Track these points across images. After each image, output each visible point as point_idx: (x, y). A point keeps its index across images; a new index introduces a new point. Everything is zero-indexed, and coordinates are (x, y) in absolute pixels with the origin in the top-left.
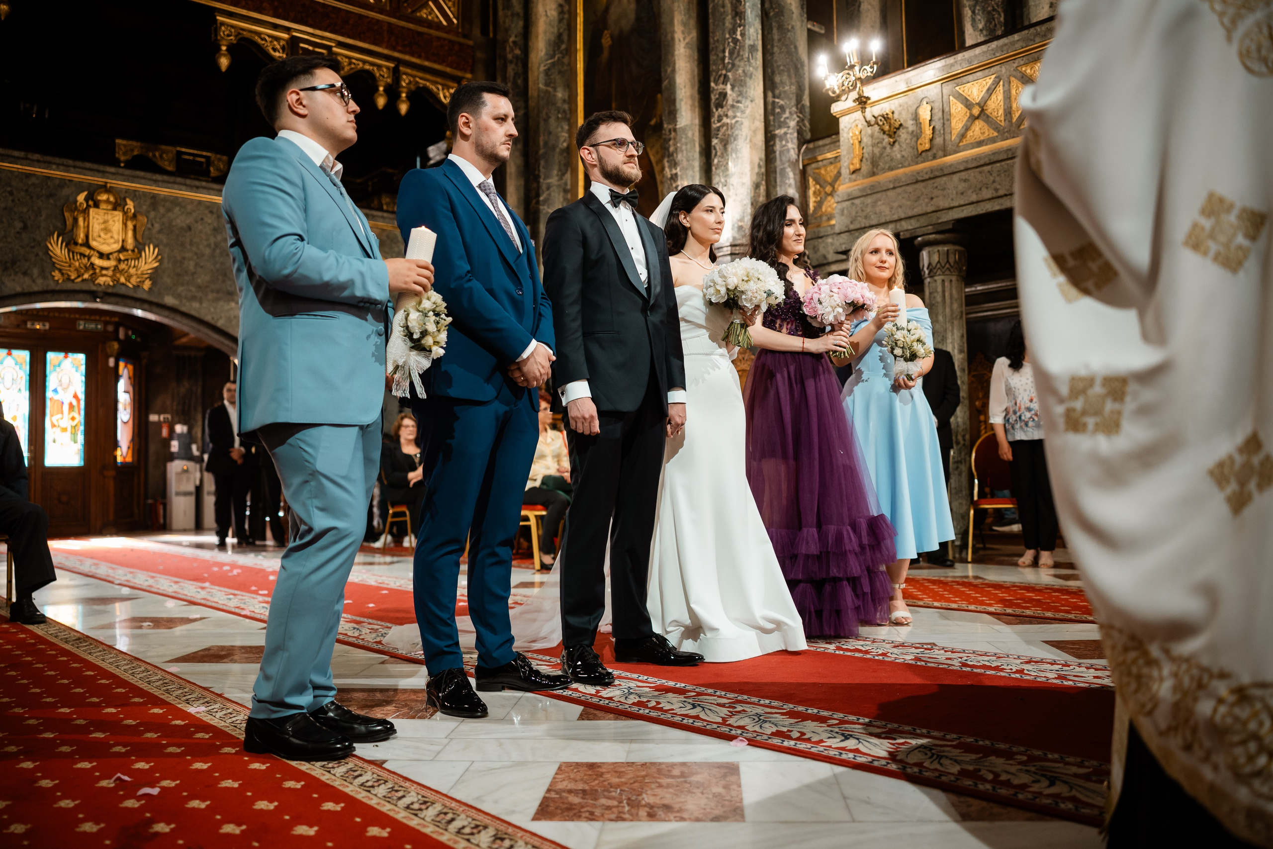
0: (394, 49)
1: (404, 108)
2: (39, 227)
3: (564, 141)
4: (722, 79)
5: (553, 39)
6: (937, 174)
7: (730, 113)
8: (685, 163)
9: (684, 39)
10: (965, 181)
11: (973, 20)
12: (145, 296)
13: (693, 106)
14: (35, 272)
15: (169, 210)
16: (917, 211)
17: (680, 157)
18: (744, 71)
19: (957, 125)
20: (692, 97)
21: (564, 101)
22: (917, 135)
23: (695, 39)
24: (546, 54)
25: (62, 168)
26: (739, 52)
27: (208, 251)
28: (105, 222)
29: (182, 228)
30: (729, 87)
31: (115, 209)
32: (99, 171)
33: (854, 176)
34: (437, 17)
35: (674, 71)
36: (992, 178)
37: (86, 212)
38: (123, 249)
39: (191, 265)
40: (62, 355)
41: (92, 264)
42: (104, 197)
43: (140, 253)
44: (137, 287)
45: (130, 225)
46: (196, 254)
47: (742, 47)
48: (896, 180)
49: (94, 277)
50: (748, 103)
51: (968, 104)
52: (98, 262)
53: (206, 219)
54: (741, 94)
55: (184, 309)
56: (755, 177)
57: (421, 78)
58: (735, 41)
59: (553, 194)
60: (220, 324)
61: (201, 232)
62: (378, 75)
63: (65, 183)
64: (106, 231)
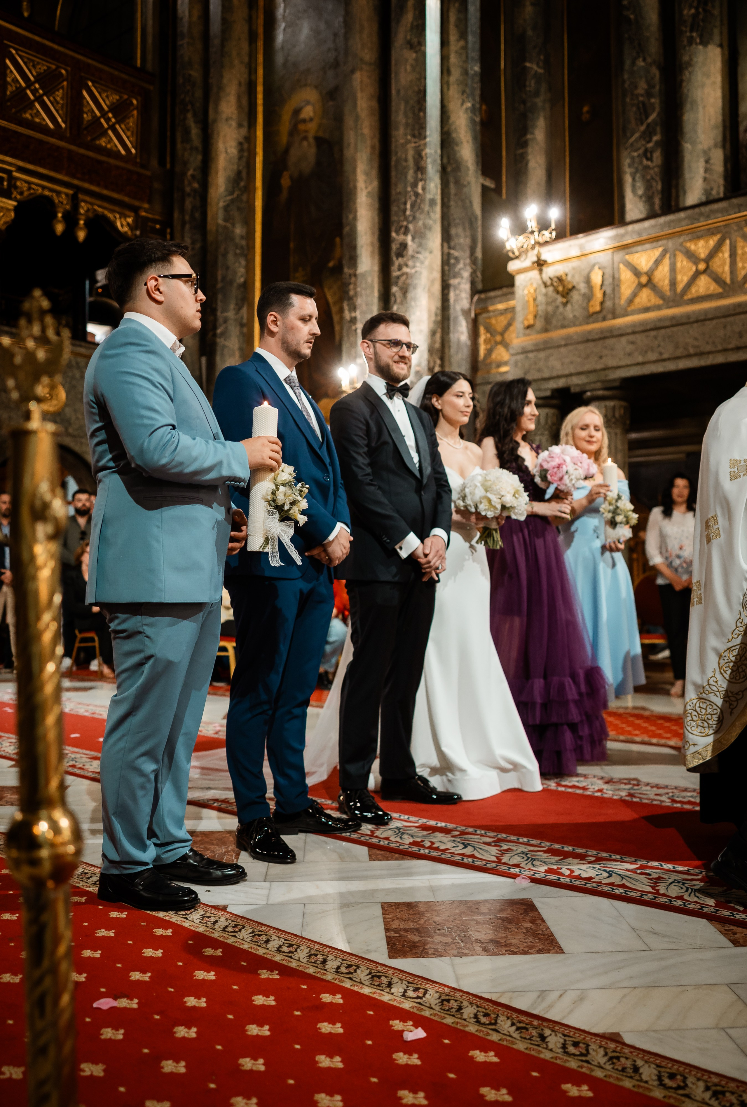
0: (74, 176)
1: (81, 235)
3: (242, 276)
4: (403, 230)
5: (232, 175)
6: (607, 334)
7: (410, 263)
8: (364, 307)
9: (366, 188)
10: (633, 343)
11: (634, 187)
13: (373, 253)
16: (587, 367)
17: (359, 301)
18: (424, 224)
19: (626, 290)
20: (372, 245)
21: (242, 237)
22: (588, 297)
23: (376, 189)
24: (226, 190)
26: (419, 205)
30: (409, 238)
33: (528, 331)
34: (116, 146)
35: (355, 218)
36: (657, 343)
47: (423, 200)
48: (568, 337)
50: (427, 254)
51: (636, 273)
54: (420, 245)
56: (432, 325)
57: (99, 206)
58: (417, 194)
59: (229, 327)
62: (56, 201)
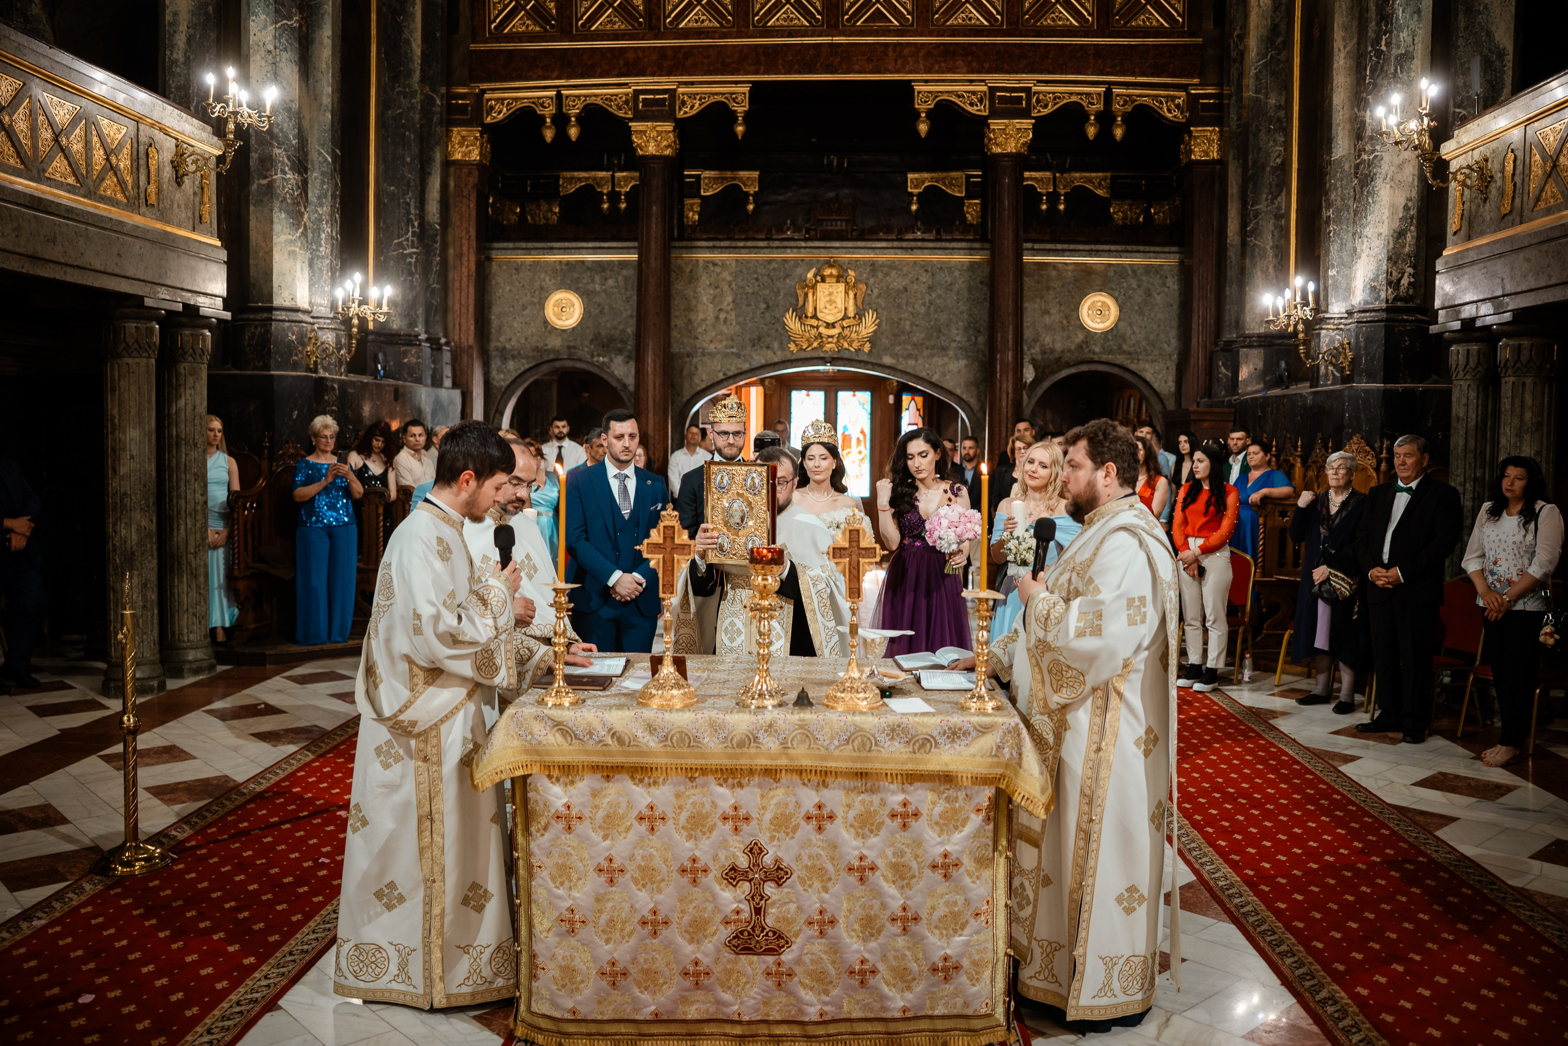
0: (1101, 72)
1: (1119, 133)
2: (778, 306)
3: (1278, 156)
4: (1364, 102)
5: (1266, 34)
7: (1368, 147)
8: (1339, 203)
9: (1345, 47)
12: (865, 358)
13: (1351, 130)
14: (776, 345)
15: (887, 275)
17: (1333, 196)
19: (1534, 182)
20: (1351, 120)
21: (1279, 107)
22: (1502, 192)
23: (1356, 47)
24: (1260, 52)
25: (795, 250)
26: (1382, 67)
27: (923, 310)
28: (831, 294)
29: (898, 291)
30: (1368, 113)
31: (838, 281)
32: (824, 248)
33: (1455, 239)
34: (1158, 20)
35: (1332, 88)
36: (1548, 261)
37: (814, 287)
38: (845, 317)
39: (907, 325)
40: (851, 393)
41: (820, 334)
42: (827, 272)
43: (860, 319)
44: (858, 351)
45: (851, 295)
46: (912, 313)
47: (1387, 60)
49: (821, 346)
51: (1545, 156)
52: (822, 330)
53: (921, 278)
55: (900, 367)
56: (1396, 225)
57: (1138, 96)
59: (1261, 223)
60: (934, 379)
61: (916, 292)
62: (1087, 104)
63: (797, 263)
64: (831, 302)
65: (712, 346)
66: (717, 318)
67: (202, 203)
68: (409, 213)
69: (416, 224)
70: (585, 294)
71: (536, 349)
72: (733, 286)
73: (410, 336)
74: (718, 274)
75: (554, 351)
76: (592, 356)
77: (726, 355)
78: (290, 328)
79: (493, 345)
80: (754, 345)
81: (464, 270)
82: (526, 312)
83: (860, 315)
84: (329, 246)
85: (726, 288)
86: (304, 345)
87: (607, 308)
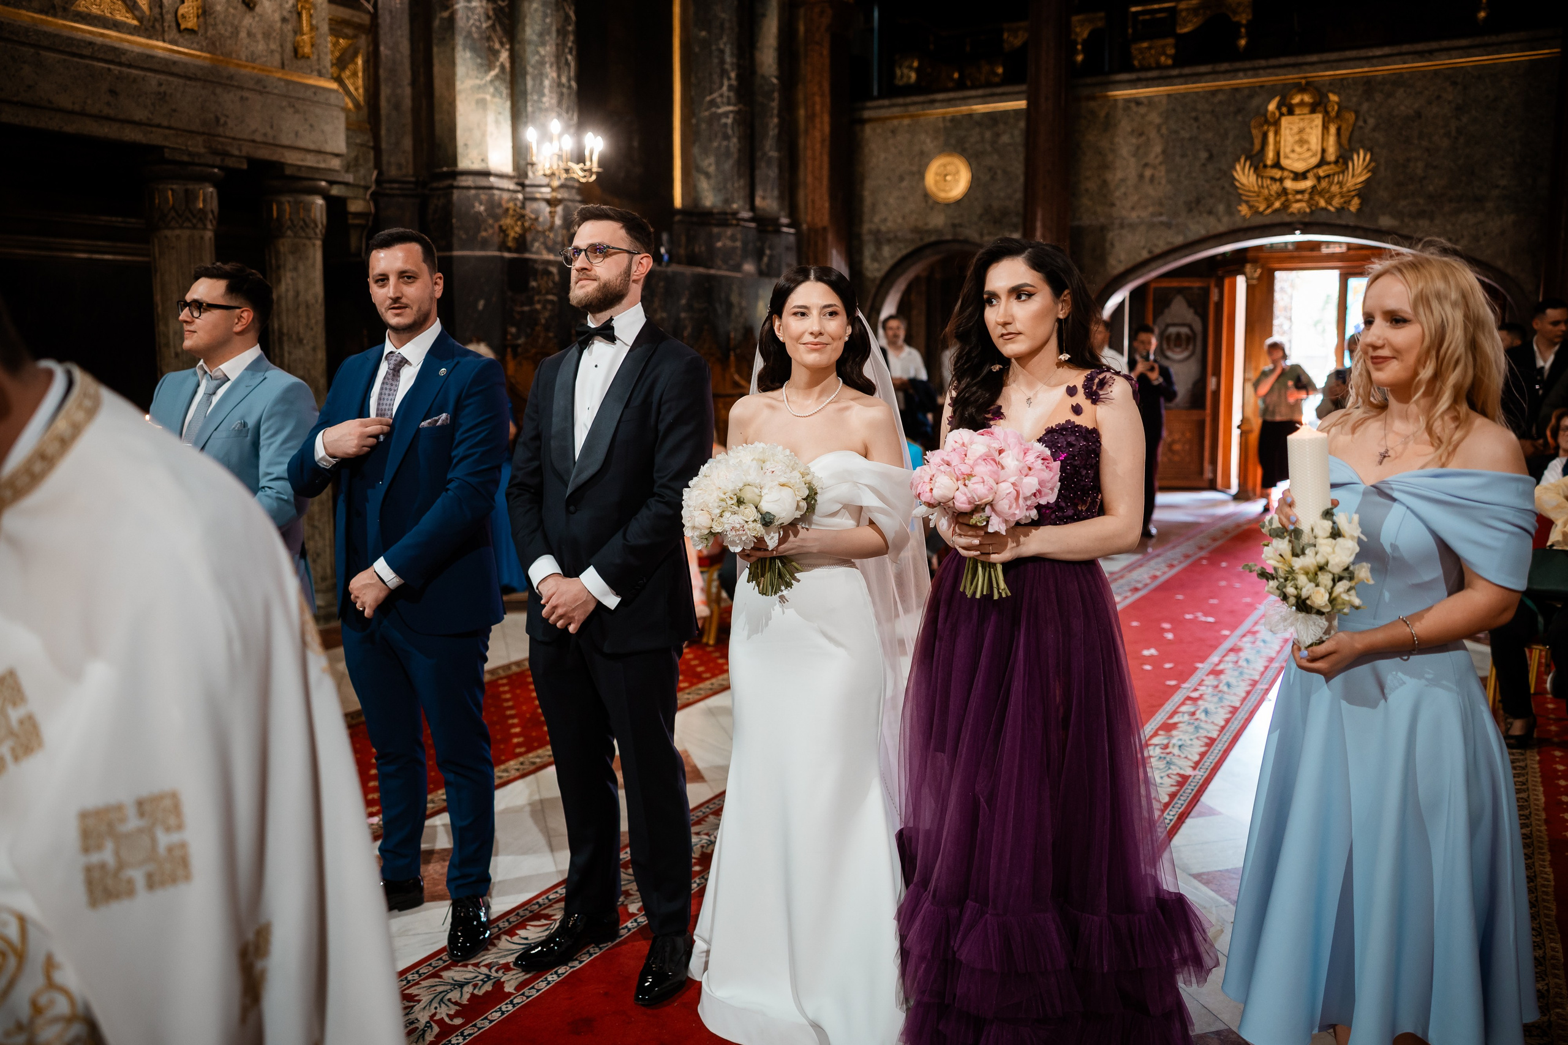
2: (1224, 154)
12: (1352, 220)
15: (1389, 94)
25: (1250, 73)
27: (1446, 143)
28: (1301, 131)
29: (1407, 118)
31: (1313, 111)
32: (1294, 65)
37: (1277, 124)
38: (1322, 162)
39: (1419, 168)
41: (1285, 189)
42: (1297, 99)
43: (1346, 163)
44: (1341, 210)
45: (1333, 130)
46: (1428, 150)
49: (1285, 206)
52: (1289, 184)
53: (1445, 95)
55: (1406, 231)
61: (1435, 116)
63: (1253, 92)
64: (1302, 142)
65: (1134, 215)
66: (1141, 176)
67: (298, 31)
68: (722, 62)
69: (733, 75)
70: (973, 158)
71: (916, 230)
72: (1164, 131)
73: (725, 213)
74: (1143, 116)
75: (936, 231)
76: (982, 235)
77: (1152, 226)
78: (477, 196)
79: (866, 227)
80: (1190, 210)
81: (817, 134)
82: (905, 184)
83: (1344, 159)
84: (555, 96)
85: (1153, 134)
86: (497, 218)
87: (999, 172)
